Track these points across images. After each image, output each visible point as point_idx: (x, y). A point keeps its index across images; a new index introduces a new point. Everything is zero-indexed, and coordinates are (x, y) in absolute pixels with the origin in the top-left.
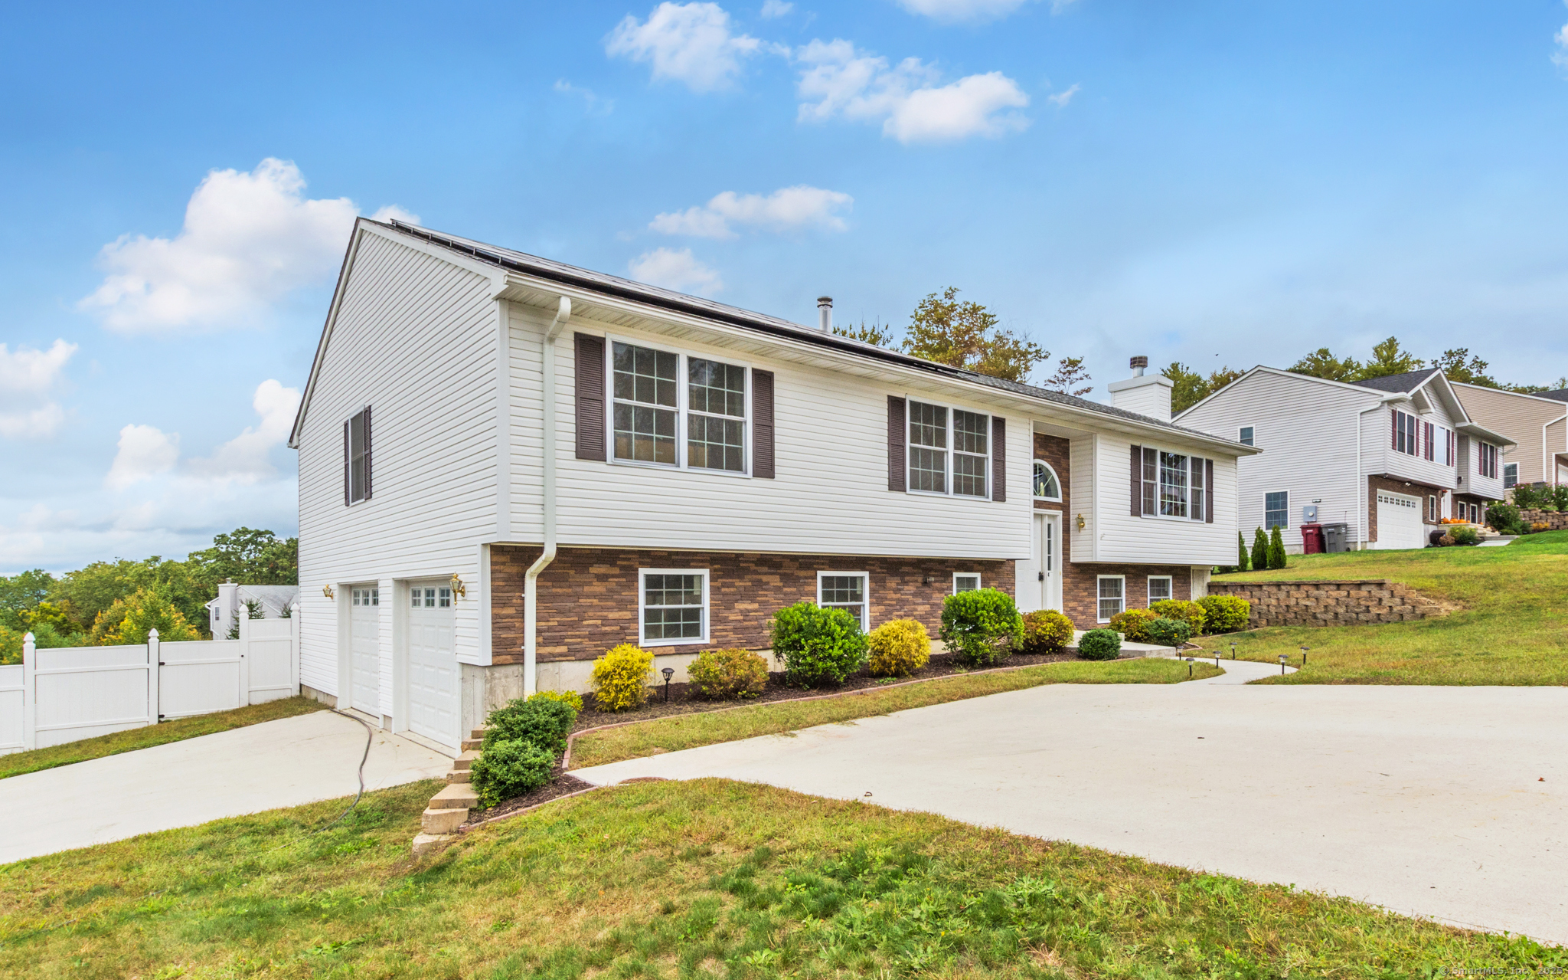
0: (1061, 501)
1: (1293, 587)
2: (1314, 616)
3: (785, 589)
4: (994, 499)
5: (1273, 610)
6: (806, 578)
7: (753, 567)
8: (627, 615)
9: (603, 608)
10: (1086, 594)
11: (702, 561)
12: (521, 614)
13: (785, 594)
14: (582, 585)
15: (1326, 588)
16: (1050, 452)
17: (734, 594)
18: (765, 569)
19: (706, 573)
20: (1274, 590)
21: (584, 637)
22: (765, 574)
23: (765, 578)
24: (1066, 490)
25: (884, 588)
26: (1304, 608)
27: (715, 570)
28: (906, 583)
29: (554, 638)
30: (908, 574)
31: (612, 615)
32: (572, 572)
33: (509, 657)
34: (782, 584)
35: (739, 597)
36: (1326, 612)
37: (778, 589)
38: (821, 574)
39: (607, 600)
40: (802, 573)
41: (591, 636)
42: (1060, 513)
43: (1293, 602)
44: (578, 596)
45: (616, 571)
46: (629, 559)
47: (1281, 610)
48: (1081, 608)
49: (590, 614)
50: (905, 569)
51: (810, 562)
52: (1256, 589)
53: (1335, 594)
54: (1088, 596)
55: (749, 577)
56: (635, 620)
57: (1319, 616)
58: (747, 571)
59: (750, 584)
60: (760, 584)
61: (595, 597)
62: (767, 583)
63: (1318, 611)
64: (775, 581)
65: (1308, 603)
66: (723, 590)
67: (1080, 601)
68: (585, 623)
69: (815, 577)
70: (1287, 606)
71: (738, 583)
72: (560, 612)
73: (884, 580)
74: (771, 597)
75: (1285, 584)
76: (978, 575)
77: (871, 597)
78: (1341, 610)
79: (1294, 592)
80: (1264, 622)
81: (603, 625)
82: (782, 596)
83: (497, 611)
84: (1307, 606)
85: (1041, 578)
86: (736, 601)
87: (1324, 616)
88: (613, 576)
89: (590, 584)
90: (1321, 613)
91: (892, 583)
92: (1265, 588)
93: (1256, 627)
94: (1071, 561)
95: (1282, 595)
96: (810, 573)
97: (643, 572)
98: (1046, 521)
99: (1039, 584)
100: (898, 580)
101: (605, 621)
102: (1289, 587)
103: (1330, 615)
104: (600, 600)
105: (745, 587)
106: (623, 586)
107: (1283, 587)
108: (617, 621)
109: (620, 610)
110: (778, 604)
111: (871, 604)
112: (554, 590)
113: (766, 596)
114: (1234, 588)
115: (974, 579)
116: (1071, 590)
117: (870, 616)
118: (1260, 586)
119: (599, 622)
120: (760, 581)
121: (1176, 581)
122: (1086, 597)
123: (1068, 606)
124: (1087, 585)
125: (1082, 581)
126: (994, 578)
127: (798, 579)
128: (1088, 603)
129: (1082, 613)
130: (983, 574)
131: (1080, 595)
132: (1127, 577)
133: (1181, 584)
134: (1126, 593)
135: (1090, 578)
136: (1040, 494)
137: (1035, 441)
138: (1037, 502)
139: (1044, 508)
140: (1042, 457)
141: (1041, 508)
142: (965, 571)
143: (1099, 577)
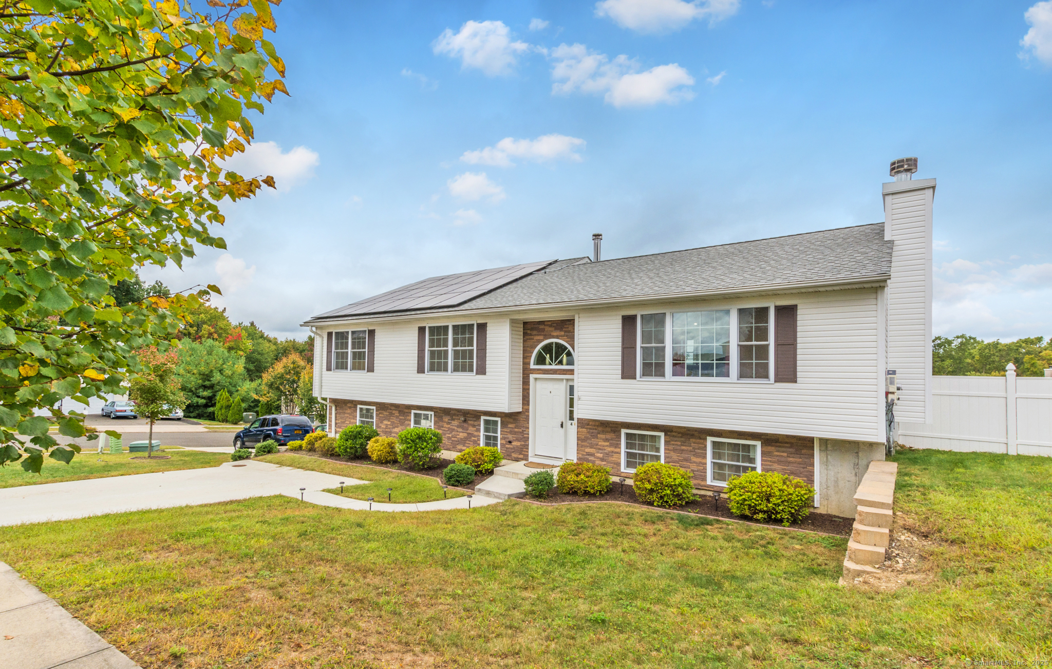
3: (400, 418)
4: (477, 373)
6: (407, 413)
7: (389, 408)
9: (350, 418)
10: (607, 444)
11: (373, 404)
14: (345, 410)
16: (563, 333)
17: (383, 418)
18: (393, 409)
19: (374, 409)
23: (393, 412)
25: (442, 421)
27: (378, 408)
28: (453, 420)
29: (340, 426)
30: (454, 416)
32: (344, 405)
37: (397, 417)
38: (413, 412)
39: (351, 415)
40: (406, 411)
44: (344, 413)
45: (352, 406)
46: (355, 403)
48: (601, 455)
49: (347, 420)
50: (451, 413)
51: (410, 407)
55: (387, 412)
56: (356, 423)
58: (387, 409)
60: (391, 414)
61: (347, 414)
62: (394, 415)
64: (397, 414)
66: (380, 415)
67: (600, 449)
69: (411, 413)
71: (384, 414)
72: (341, 418)
73: (442, 417)
74: (395, 419)
76: (499, 420)
77: (434, 424)
85: (562, 425)
88: (352, 408)
89: (347, 409)
91: (446, 419)
96: (410, 411)
97: (358, 407)
98: (566, 384)
104: (349, 415)
106: (355, 411)
108: (353, 423)
109: (353, 419)
112: (340, 411)
113: (393, 419)
115: (497, 422)
116: (586, 439)
119: (349, 422)
121: (770, 449)
122: (607, 446)
123: (584, 451)
124: (609, 436)
125: (603, 432)
126: (511, 423)
127: (405, 413)
128: (609, 452)
129: (602, 460)
130: (503, 419)
131: (600, 443)
132: (665, 435)
133: (785, 454)
134: (665, 449)
135: (614, 432)
136: (560, 363)
137: (550, 326)
138: (551, 370)
139: (560, 374)
140: (558, 337)
141: (556, 374)
142: (490, 417)
143: (624, 432)
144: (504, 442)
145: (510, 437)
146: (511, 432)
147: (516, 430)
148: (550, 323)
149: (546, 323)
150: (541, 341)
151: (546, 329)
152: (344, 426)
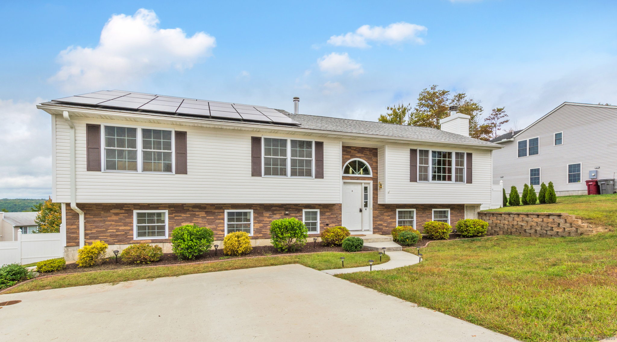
0: (372, 176)
1: (516, 215)
2: (525, 231)
3: (207, 217)
4: (316, 177)
5: (506, 227)
6: (218, 213)
7: (191, 209)
8: (128, 228)
9: (116, 226)
10: (389, 218)
11: (165, 207)
12: (78, 228)
13: (208, 219)
14: (107, 217)
16: (364, 155)
17: (181, 219)
18: (198, 209)
19: (166, 212)
20: (507, 216)
21: (108, 236)
22: (198, 211)
23: (197, 213)
24: (376, 171)
25: (263, 216)
26: (521, 226)
27: (172, 210)
28: (275, 214)
29: (94, 236)
30: (276, 210)
31: (121, 228)
32: (102, 212)
33: (74, 243)
34: (206, 215)
35: (184, 221)
36: (531, 229)
37: (203, 218)
38: (226, 211)
39: (118, 222)
40: (217, 211)
41: (111, 236)
42: (371, 182)
43: (515, 223)
44: (104, 221)
45: (123, 211)
46: (129, 207)
47: (510, 227)
48: (386, 224)
49: (111, 228)
50: (273, 208)
51: (221, 207)
52: (499, 216)
53: (536, 219)
54: (391, 218)
55: (189, 213)
56: (132, 230)
57: (527, 231)
58: (188, 210)
59: (189, 215)
60: (195, 215)
61: (113, 221)
62: (198, 215)
63: (527, 228)
64: (203, 214)
65: (522, 224)
66: (175, 218)
67: (385, 221)
68: (108, 231)
69: (224, 212)
70: (513, 225)
71: (183, 215)
72: (97, 227)
73: (262, 213)
74: (200, 220)
75: (512, 214)
76: (318, 211)
77: (254, 220)
78: (538, 229)
79: (516, 219)
80: (501, 232)
81: (116, 232)
82: (206, 220)
83: (69, 227)
84: (522, 225)
85: (361, 211)
86: (183, 222)
87: (530, 231)
88: (121, 213)
89: (110, 216)
90: (528, 229)
91: (267, 214)
92: (503, 215)
93: (498, 235)
94: (379, 203)
95: (510, 219)
96: (222, 211)
97: (135, 212)
98: (363, 185)
99: (361, 213)
100: (270, 213)
101: (118, 230)
102: (514, 215)
103: (532, 231)
104: (116, 222)
105: (186, 217)
106: (126, 217)
107: (511, 215)
108: (123, 230)
109: (125, 226)
110: (204, 223)
111: (254, 223)
112: (94, 219)
113: (198, 220)
114: (489, 215)
115: (316, 212)
116: (378, 216)
117: (254, 228)
118: (501, 214)
119: (115, 231)
120: (195, 214)
121: (453, 211)
122: (389, 219)
123: (376, 224)
124: (390, 213)
125: (387, 212)
126: (328, 212)
127: (214, 213)
128: (390, 222)
129: (386, 227)
130: (321, 210)
131: (385, 218)
132: (416, 210)
133: (457, 213)
134: (416, 217)
135: (392, 211)
136: (360, 174)
137: (355, 150)
138: (356, 177)
139: (361, 180)
140: (360, 157)
141: (359, 180)
142: (310, 209)
143: (398, 210)
144: (322, 225)
145: (327, 221)
146: (328, 218)
147: (332, 216)
148: (355, 148)
149: (352, 148)
150: (349, 159)
151: (352, 151)
152: (106, 236)
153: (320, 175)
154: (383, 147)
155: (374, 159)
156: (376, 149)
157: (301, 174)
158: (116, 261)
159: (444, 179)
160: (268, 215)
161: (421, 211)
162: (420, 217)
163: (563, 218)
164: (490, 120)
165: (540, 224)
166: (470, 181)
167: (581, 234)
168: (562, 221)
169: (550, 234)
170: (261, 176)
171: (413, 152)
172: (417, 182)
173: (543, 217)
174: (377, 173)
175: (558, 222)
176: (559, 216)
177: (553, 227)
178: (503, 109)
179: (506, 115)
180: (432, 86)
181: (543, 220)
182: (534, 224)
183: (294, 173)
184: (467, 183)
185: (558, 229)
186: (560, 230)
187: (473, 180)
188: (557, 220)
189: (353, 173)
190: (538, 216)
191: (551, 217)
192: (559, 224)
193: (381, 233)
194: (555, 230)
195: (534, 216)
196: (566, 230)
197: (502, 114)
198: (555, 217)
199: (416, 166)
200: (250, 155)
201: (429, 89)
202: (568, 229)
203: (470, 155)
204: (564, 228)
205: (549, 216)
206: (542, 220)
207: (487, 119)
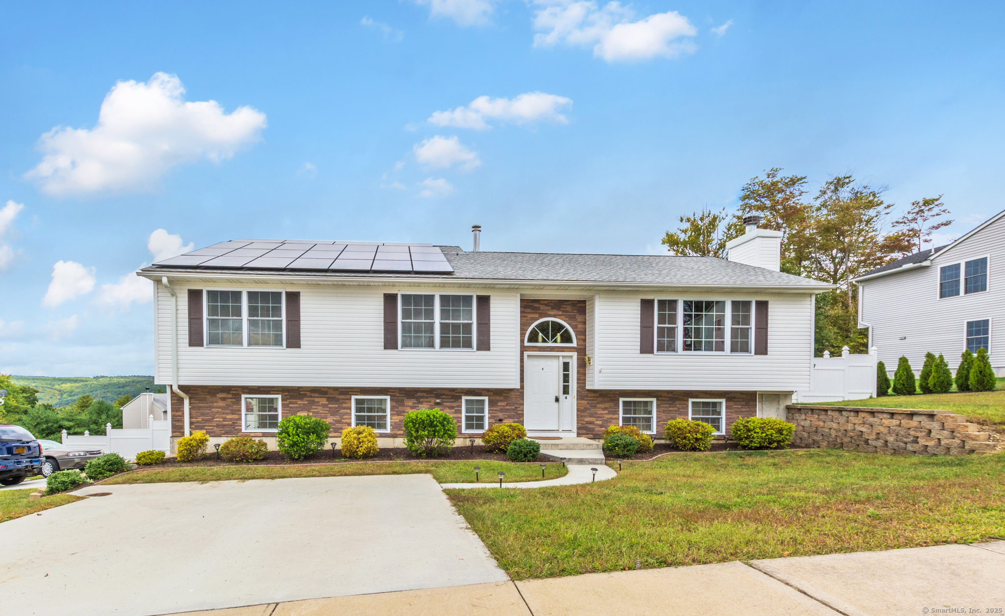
0: (576, 346)
1: (852, 414)
2: (866, 441)
3: (329, 406)
4: (478, 349)
5: (833, 433)
6: (343, 399)
7: (308, 394)
8: (236, 417)
9: (223, 414)
10: (606, 412)
11: (278, 391)
12: (183, 415)
13: (330, 408)
14: (212, 402)
15: (881, 416)
16: (563, 311)
17: (297, 408)
18: (317, 395)
19: (279, 397)
20: (836, 414)
21: (214, 426)
22: (318, 397)
23: (316, 400)
24: (583, 337)
25: (403, 405)
26: (860, 433)
27: (286, 395)
28: (421, 402)
29: (200, 426)
30: (422, 397)
31: (228, 417)
32: (208, 397)
33: (179, 433)
34: (327, 403)
35: (300, 409)
36: (878, 439)
37: (324, 406)
38: (354, 398)
39: (225, 409)
40: (342, 397)
41: (218, 426)
42: (575, 355)
43: (850, 427)
44: (211, 407)
45: (230, 396)
46: (237, 391)
47: (840, 434)
48: (600, 423)
49: (217, 416)
50: (419, 394)
51: (347, 391)
52: (823, 413)
53: (887, 422)
54: (609, 413)
55: (306, 399)
56: (240, 419)
57: (870, 442)
58: (305, 395)
59: (307, 402)
60: (313, 403)
61: (219, 408)
62: (318, 402)
63: (871, 437)
64: (324, 401)
65: (863, 429)
66: (290, 405)
67: (598, 417)
68: (215, 420)
69: (350, 399)
70: (846, 430)
71: (300, 402)
72: (203, 414)
73: (403, 401)
74: (320, 409)
75: (846, 410)
76: (486, 399)
77: (391, 410)
78: (891, 439)
79: (853, 419)
80: (825, 444)
81: (223, 421)
82: (328, 409)
83: (174, 413)
84: (862, 432)
85: (557, 400)
86: (299, 411)
87: (874, 443)
88: (228, 398)
89: (216, 402)
90: (873, 440)
91: (410, 402)
92: (829, 413)
93: (819, 447)
94: (587, 387)
95: (842, 420)
96: (348, 397)
97: (244, 397)
98: (561, 360)
99: (557, 404)
100: (414, 401)
101: (225, 419)
102: (848, 413)
103: (880, 443)
104: (222, 409)
105: (304, 404)
106: (234, 403)
107: (843, 413)
108: (231, 419)
109: (232, 414)
110: (325, 413)
111: (391, 415)
112: (200, 405)
113: (317, 409)
114: (806, 411)
115: (483, 401)
116: (586, 409)
117: (391, 422)
118: (826, 411)
119: (222, 420)
120: (314, 401)
122: (606, 414)
123: (583, 421)
124: (607, 405)
125: (602, 402)
126: (502, 401)
127: (338, 400)
128: (608, 419)
129: (601, 426)
130: (492, 398)
131: (599, 412)
132: (657, 400)
133: (740, 406)
134: (657, 411)
135: (611, 401)
136: (555, 341)
137: (547, 305)
138: (548, 347)
139: (557, 351)
140: (555, 316)
141: (554, 351)
142: (474, 396)
143: (621, 400)
144: (492, 421)
145: (500, 415)
146: (501, 411)
147: (507, 407)
148: (546, 302)
149: (541, 302)
150: (537, 319)
151: (542, 307)
152: (212, 426)
153: (484, 345)
154: (592, 299)
155: (579, 318)
156: (584, 302)
157: (456, 344)
158: (216, 458)
159: (709, 347)
160: (410, 404)
161: (665, 402)
162: (664, 412)
163: (937, 421)
164: (905, 223)
165: (894, 431)
166: (762, 349)
167: (972, 451)
168: (935, 426)
169: (911, 449)
170: (397, 348)
171: (647, 305)
172: (653, 353)
173: (900, 418)
174: (585, 340)
175: (928, 427)
176: (931, 416)
177: (918, 437)
178: (937, 200)
179: (944, 211)
180: (768, 171)
181: (900, 423)
182: (885, 431)
183: (444, 344)
184: (755, 354)
185: (927, 441)
186: (931, 443)
187: (769, 349)
188: (926, 423)
189: (544, 341)
190: (892, 415)
191: (915, 418)
192: (930, 431)
193: (592, 435)
194: (922, 442)
195: (885, 416)
196: (942, 443)
197: (936, 210)
198: (924, 417)
199: (652, 327)
200: (382, 319)
201: (763, 178)
202: (947, 441)
203: (763, 306)
204: (939, 439)
205: (911, 415)
206: (898, 423)
207: (897, 222)
